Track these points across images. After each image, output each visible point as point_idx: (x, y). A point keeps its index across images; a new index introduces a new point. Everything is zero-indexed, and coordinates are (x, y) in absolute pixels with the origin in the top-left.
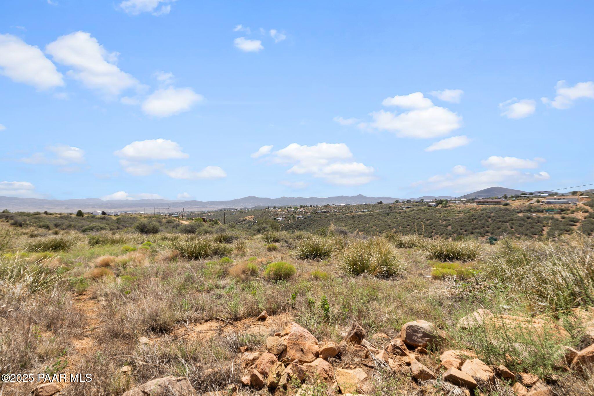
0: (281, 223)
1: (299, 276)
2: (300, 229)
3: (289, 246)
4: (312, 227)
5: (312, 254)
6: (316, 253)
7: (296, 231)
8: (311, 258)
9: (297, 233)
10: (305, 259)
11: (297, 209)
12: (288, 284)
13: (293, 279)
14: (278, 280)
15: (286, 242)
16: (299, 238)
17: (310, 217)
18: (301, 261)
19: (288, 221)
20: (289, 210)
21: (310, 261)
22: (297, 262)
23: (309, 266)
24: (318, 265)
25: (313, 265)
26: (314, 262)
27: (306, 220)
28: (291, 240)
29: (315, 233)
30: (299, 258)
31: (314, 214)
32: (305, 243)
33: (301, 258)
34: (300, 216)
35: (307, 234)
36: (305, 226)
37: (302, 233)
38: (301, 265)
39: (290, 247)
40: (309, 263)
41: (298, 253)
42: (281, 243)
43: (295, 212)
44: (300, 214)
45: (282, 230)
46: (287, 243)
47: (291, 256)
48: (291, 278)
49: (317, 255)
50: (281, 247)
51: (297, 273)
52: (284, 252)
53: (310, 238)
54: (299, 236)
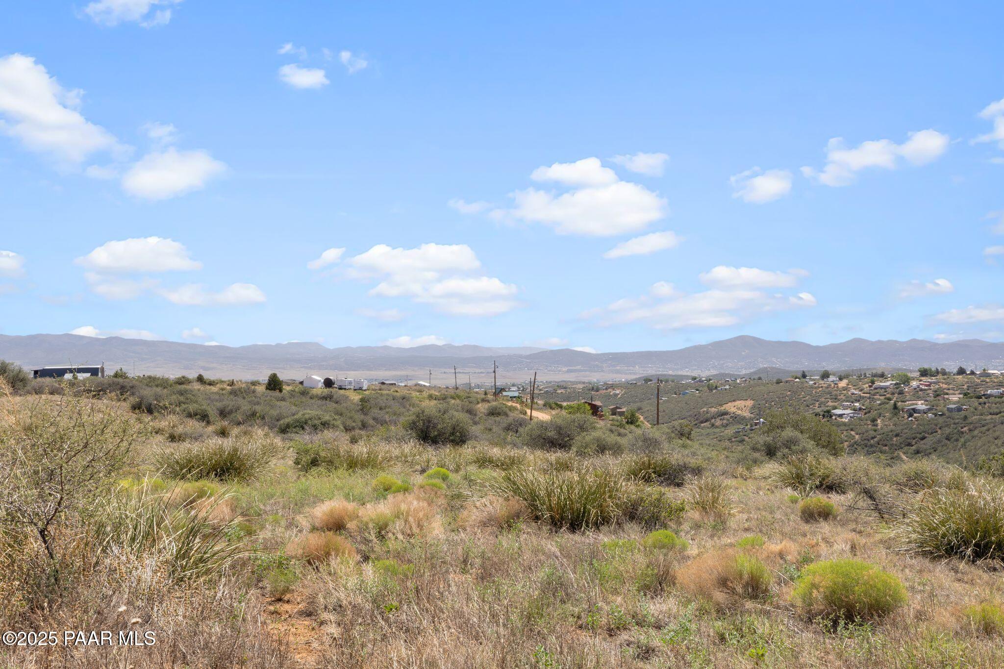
0: (850, 427)
1: (920, 616)
2: (918, 452)
3: (877, 509)
4: (964, 445)
5: (967, 543)
6: (983, 537)
7: (904, 457)
8: (963, 558)
9: (908, 465)
10: (940, 557)
11: (906, 381)
12: (877, 639)
13: (894, 624)
14: (842, 622)
15: (869, 494)
16: (916, 482)
17: (959, 410)
18: (926, 562)
19: (874, 420)
20: (878, 384)
21: (962, 566)
22: (911, 567)
23: (957, 584)
24: (991, 585)
25: (972, 583)
26: (978, 573)
27: (941, 420)
28: (885, 490)
29: (977, 468)
30: (917, 553)
31: (975, 402)
32: (939, 501)
33: (924, 554)
34: (921, 405)
35: (948, 472)
36: (939, 441)
37: (926, 465)
38: (926, 576)
39: (883, 512)
40: (956, 572)
41: (914, 536)
42: (850, 495)
43: (901, 393)
44: (919, 398)
45: (854, 449)
46: (872, 498)
47: (887, 544)
48: (886, 620)
49: (987, 546)
50: (851, 508)
51: (912, 603)
52: (860, 527)
53: (957, 486)
54: (917, 475)
